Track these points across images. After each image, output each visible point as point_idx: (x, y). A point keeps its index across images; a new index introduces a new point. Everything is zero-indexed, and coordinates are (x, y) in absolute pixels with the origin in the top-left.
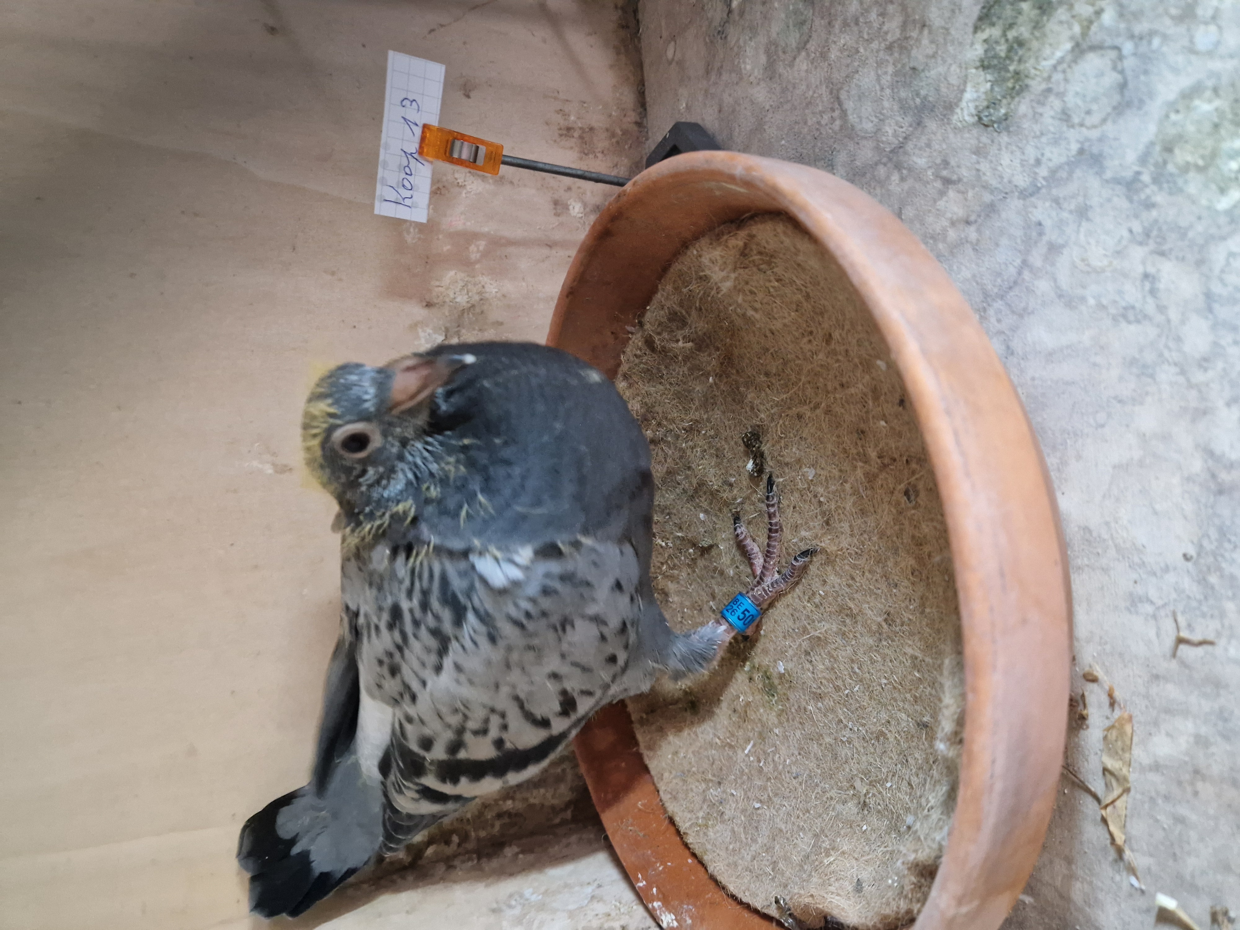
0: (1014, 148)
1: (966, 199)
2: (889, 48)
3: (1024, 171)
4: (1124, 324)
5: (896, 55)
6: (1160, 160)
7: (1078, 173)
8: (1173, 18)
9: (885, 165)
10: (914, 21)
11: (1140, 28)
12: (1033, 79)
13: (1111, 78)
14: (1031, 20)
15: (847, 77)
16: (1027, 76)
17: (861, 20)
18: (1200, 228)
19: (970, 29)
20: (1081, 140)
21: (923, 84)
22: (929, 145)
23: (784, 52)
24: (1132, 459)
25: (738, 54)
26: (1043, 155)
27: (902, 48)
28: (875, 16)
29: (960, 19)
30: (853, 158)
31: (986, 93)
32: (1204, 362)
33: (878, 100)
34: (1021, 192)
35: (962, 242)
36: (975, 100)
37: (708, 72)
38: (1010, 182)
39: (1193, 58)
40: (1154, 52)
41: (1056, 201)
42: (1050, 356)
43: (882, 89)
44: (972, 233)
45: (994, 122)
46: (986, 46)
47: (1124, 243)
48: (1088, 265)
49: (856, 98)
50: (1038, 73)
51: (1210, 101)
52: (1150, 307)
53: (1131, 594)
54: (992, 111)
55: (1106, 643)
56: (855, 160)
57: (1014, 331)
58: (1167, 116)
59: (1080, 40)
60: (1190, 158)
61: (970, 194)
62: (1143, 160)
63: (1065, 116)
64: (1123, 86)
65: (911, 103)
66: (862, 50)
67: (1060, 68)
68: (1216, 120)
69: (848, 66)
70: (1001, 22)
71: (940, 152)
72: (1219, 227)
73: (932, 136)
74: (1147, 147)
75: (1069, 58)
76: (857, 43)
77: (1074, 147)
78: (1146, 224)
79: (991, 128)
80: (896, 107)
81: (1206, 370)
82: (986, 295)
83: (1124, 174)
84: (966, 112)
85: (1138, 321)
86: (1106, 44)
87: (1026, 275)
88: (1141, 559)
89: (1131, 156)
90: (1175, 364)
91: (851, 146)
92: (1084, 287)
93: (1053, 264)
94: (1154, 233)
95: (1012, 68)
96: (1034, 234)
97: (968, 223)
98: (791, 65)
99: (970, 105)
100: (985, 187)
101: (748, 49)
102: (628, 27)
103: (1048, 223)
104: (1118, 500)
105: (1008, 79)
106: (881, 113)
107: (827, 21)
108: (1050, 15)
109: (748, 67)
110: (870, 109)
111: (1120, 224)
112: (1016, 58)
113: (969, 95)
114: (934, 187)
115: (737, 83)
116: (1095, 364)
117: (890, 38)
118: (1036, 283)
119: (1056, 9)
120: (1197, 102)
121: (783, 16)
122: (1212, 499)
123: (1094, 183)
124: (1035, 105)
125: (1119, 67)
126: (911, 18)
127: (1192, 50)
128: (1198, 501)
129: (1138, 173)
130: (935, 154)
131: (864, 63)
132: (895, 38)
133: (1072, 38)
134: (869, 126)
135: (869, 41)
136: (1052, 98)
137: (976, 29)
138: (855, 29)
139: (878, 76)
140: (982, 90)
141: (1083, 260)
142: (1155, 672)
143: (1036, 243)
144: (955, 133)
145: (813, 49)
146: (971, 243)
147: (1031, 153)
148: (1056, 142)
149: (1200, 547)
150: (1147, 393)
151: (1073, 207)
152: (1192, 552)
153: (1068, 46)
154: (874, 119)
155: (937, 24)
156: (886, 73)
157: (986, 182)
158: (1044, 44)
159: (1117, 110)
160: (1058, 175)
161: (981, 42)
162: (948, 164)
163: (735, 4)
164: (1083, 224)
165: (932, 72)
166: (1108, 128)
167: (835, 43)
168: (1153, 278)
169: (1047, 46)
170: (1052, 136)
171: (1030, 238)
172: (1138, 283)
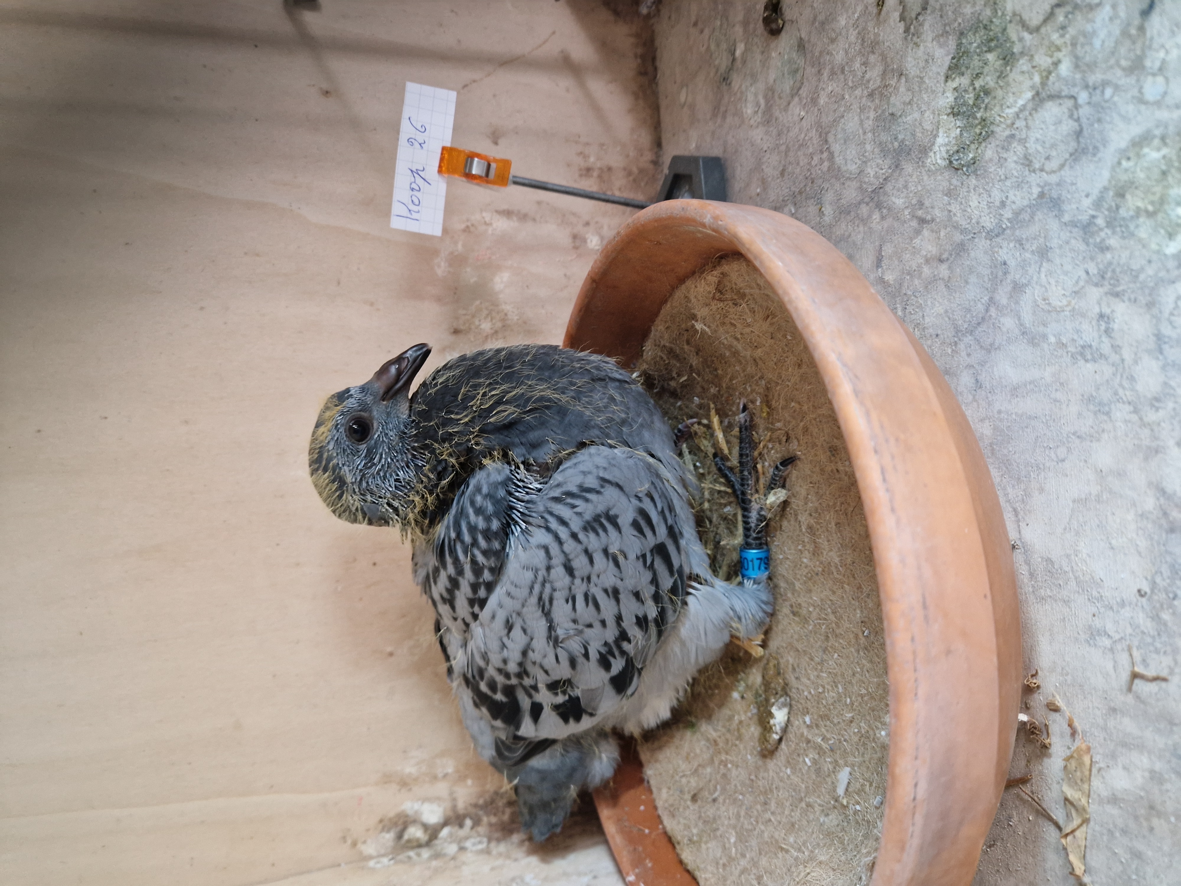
0: (981, 191)
1: (939, 239)
2: (871, 95)
3: (990, 213)
4: (1081, 362)
5: (877, 101)
6: (1113, 204)
7: (1039, 215)
8: (1124, 69)
9: (867, 204)
10: (893, 70)
11: (1095, 78)
12: (998, 126)
13: (1068, 126)
14: (996, 70)
15: (834, 121)
16: (992, 123)
17: (846, 68)
18: (1150, 271)
19: (943, 79)
20: (1041, 184)
21: (901, 128)
22: (906, 187)
23: (780, 98)
24: (1090, 494)
25: (740, 99)
26: (1007, 197)
27: (882, 94)
28: (858, 65)
29: (933, 69)
30: (839, 197)
31: (956, 138)
32: (1156, 402)
33: (863, 143)
34: (988, 232)
35: (935, 279)
36: (946, 145)
37: (714, 115)
38: (978, 223)
39: (1143, 107)
40: (1106, 101)
41: (1020, 242)
42: (1015, 391)
43: (865, 133)
44: (943, 270)
45: (963, 166)
46: (956, 94)
47: (1082, 283)
48: (1049, 304)
49: (842, 141)
50: (1002, 120)
51: (1159, 150)
52: (1106, 347)
53: (1090, 627)
54: (962, 155)
55: (1067, 675)
56: (841, 199)
57: (982, 365)
58: (1119, 163)
59: (1040, 90)
60: (1140, 204)
61: (942, 234)
62: (1098, 204)
63: (1027, 162)
64: (1079, 133)
65: (890, 146)
66: (847, 97)
67: (1021, 116)
68: (1164, 167)
69: (835, 111)
70: (969, 71)
71: (915, 193)
72: (1168, 271)
73: (908, 177)
74: (1101, 192)
75: (1030, 106)
76: (843, 90)
77: (1036, 191)
78: (1101, 266)
79: (960, 171)
80: (877, 150)
81: (1157, 409)
82: (957, 330)
83: (1080, 218)
84: (938, 156)
85: (1094, 360)
86: (1063, 94)
87: (993, 312)
88: (1099, 593)
89: (1087, 201)
90: (1129, 403)
91: (837, 186)
92: (1045, 325)
93: (1017, 303)
94: (1109, 275)
95: (979, 115)
96: (1000, 273)
97: (941, 261)
98: (786, 110)
99: (942, 149)
100: (956, 227)
101: (749, 94)
102: (646, 74)
103: (1012, 263)
104: (1077, 534)
105: (976, 126)
106: (863, 155)
107: (817, 69)
108: (1013, 66)
109: (749, 111)
110: (854, 152)
111: (1077, 265)
112: (983, 106)
113: (941, 140)
114: (910, 226)
115: (740, 126)
116: (1056, 401)
117: (872, 86)
118: (1002, 320)
119: (1018, 60)
120: (1146, 150)
121: (779, 64)
122: (1164, 535)
123: (1054, 225)
124: (1000, 150)
125: (1075, 116)
126: (891, 67)
127: (1141, 100)
128: (1152, 539)
129: (1094, 217)
130: (911, 195)
131: (848, 108)
132: (876, 86)
133: (1032, 87)
134: (853, 168)
135: (853, 88)
136: (1015, 144)
137: (947, 77)
138: (842, 77)
139: (861, 121)
140: (953, 135)
141: (1044, 300)
142: (1112, 704)
143: (1001, 281)
144: (929, 176)
145: (804, 95)
146: (943, 279)
147: (997, 196)
148: (1018, 186)
149: (1154, 584)
150: (1103, 431)
151: (1034, 248)
152: (1146, 588)
153: (1029, 95)
154: (857, 161)
155: (913, 73)
156: (868, 118)
157: (957, 222)
158: (1007, 93)
159: (1073, 157)
160: (1021, 217)
161: (951, 89)
162: (923, 204)
163: (738, 53)
164: (1044, 264)
165: (908, 118)
166: (1066, 173)
167: (824, 89)
168: (1108, 318)
169: (1011, 95)
170: (1015, 180)
171: (996, 277)
172: (1094, 323)
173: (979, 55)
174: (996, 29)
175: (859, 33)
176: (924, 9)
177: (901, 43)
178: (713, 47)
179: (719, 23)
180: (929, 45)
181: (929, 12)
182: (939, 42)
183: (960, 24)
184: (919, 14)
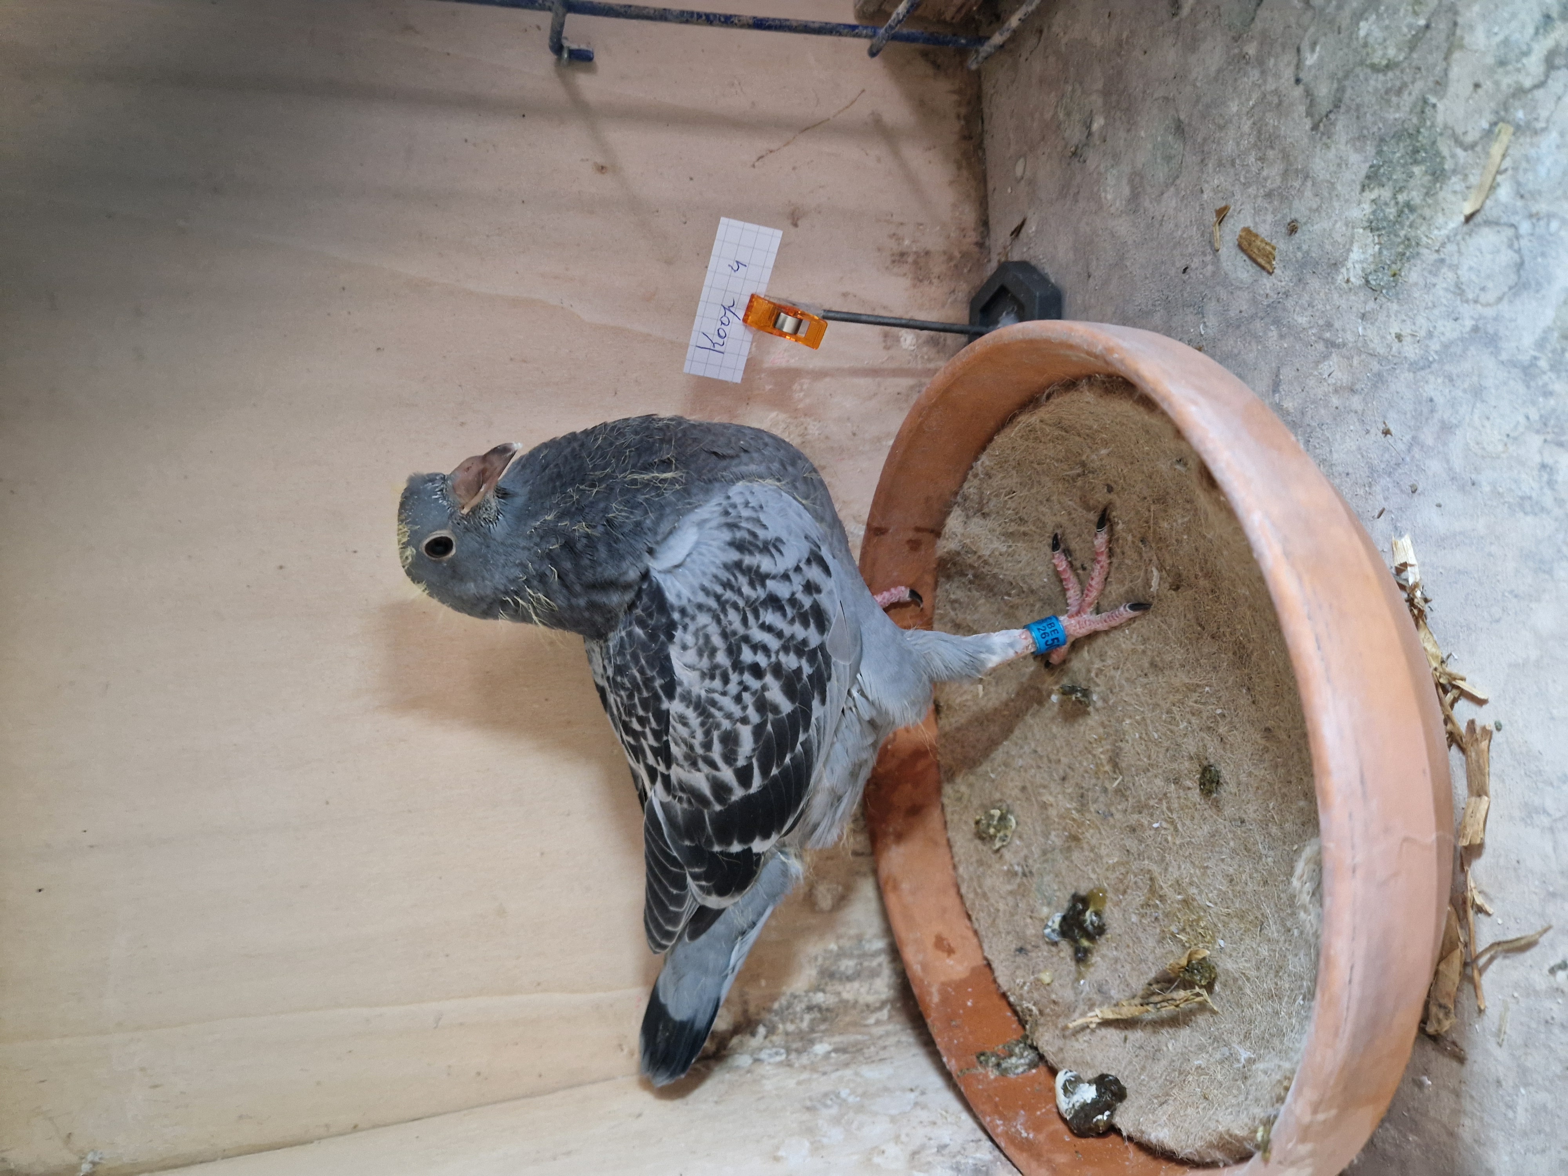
0: (1404, 316)
1: (1351, 365)
2: (1269, 196)
3: (1414, 343)
4: (1520, 515)
5: (1276, 203)
6: (1558, 347)
7: (1472, 350)
9: (1262, 319)
10: (1296, 170)
11: (1539, 208)
12: (1425, 247)
13: (1507, 257)
14: (1423, 186)
16: (1418, 244)
17: (1237, 161)
19: (1359, 187)
20: (1476, 316)
21: (1306, 237)
22: (1310, 305)
23: (1150, 185)
24: (1528, 659)
25: (1097, 181)
26: (1435, 327)
27: (1283, 197)
28: (1253, 160)
29: (1347, 175)
30: (1226, 308)
31: (1374, 255)
34: (1411, 364)
35: (1346, 411)
36: (1361, 262)
37: (1062, 197)
38: (1399, 353)
40: (1552, 235)
41: (1449, 378)
44: (1356, 402)
45: (1383, 287)
46: (1375, 207)
47: (1521, 429)
48: (1484, 449)
50: (1430, 242)
52: (1548, 500)
53: (1526, 804)
54: (1380, 275)
56: (1228, 310)
57: (1403, 511)
61: (1355, 362)
62: (1541, 344)
64: (1519, 266)
65: (1292, 256)
67: (1453, 240)
70: (1391, 183)
71: (1323, 313)
73: (1315, 294)
74: (1544, 332)
75: (1462, 229)
76: (1233, 186)
77: (1469, 324)
78: (1542, 412)
79: (1379, 294)
82: (1372, 470)
83: (1520, 357)
84: (1352, 273)
85: (1535, 513)
86: (1502, 221)
87: (1416, 452)
88: (1537, 767)
89: (1528, 340)
91: (1224, 295)
92: (1478, 471)
93: (1445, 444)
94: (1552, 422)
95: (1402, 233)
96: (1425, 411)
97: (1353, 391)
98: (1158, 200)
99: (1356, 265)
100: (1373, 355)
101: (1109, 177)
102: (971, 138)
103: (1439, 400)
105: (1398, 244)
107: (1199, 159)
108: (1443, 184)
109: (1109, 197)
111: (1516, 409)
112: (1408, 223)
113: (1356, 255)
114: (1316, 349)
115: (1096, 213)
116: (1490, 555)
117: (1270, 185)
118: (1427, 462)
119: (1450, 178)
121: (1150, 146)
123: (1489, 363)
124: (1426, 274)
125: (1516, 246)
126: (1294, 167)
129: (1536, 358)
130: (1317, 314)
132: (1274, 186)
134: (1244, 277)
135: (1247, 185)
136: (1444, 270)
137: (1364, 187)
138: (1232, 171)
139: (1256, 224)
140: (1370, 251)
141: (1478, 444)
142: (1551, 889)
143: (1427, 419)
144: (1341, 296)
145: (1183, 185)
146: (1356, 412)
147: (1423, 324)
148: (1448, 316)
150: (1544, 591)
151: (1466, 386)
154: (1250, 268)
155: (1321, 177)
156: (1264, 221)
157: (1374, 349)
158: (1436, 212)
159: (1513, 291)
160: (1452, 350)
161: (1368, 202)
162: (1332, 326)
163: (1095, 127)
164: (1478, 405)
165: (1316, 227)
166: (1504, 307)
167: (1208, 182)
168: (1551, 469)
169: (1440, 214)
170: (1444, 309)
171: (1421, 414)
172: (1535, 473)
173: (1403, 166)
174: (1424, 139)
175: (1254, 124)
176: (1337, 107)
177: (1306, 140)
178: (1061, 115)
179: (1070, 88)
180: (1342, 147)
181: (1343, 109)
182: (1354, 145)
183: (1380, 129)
184: (1331, 112)
